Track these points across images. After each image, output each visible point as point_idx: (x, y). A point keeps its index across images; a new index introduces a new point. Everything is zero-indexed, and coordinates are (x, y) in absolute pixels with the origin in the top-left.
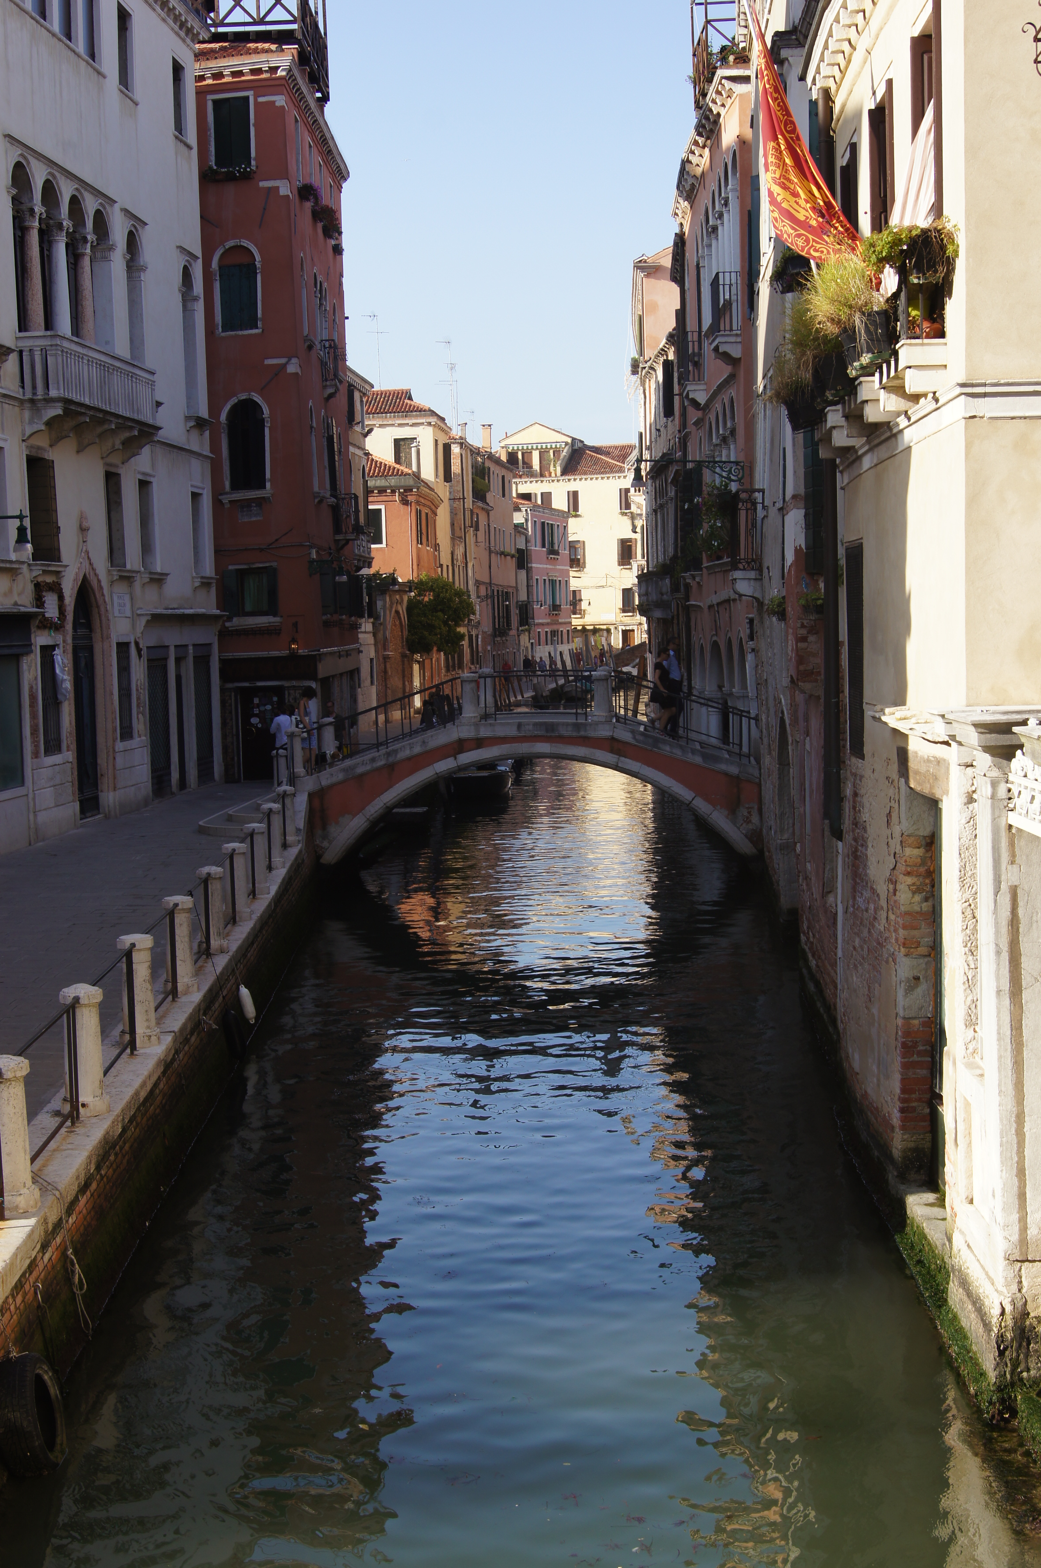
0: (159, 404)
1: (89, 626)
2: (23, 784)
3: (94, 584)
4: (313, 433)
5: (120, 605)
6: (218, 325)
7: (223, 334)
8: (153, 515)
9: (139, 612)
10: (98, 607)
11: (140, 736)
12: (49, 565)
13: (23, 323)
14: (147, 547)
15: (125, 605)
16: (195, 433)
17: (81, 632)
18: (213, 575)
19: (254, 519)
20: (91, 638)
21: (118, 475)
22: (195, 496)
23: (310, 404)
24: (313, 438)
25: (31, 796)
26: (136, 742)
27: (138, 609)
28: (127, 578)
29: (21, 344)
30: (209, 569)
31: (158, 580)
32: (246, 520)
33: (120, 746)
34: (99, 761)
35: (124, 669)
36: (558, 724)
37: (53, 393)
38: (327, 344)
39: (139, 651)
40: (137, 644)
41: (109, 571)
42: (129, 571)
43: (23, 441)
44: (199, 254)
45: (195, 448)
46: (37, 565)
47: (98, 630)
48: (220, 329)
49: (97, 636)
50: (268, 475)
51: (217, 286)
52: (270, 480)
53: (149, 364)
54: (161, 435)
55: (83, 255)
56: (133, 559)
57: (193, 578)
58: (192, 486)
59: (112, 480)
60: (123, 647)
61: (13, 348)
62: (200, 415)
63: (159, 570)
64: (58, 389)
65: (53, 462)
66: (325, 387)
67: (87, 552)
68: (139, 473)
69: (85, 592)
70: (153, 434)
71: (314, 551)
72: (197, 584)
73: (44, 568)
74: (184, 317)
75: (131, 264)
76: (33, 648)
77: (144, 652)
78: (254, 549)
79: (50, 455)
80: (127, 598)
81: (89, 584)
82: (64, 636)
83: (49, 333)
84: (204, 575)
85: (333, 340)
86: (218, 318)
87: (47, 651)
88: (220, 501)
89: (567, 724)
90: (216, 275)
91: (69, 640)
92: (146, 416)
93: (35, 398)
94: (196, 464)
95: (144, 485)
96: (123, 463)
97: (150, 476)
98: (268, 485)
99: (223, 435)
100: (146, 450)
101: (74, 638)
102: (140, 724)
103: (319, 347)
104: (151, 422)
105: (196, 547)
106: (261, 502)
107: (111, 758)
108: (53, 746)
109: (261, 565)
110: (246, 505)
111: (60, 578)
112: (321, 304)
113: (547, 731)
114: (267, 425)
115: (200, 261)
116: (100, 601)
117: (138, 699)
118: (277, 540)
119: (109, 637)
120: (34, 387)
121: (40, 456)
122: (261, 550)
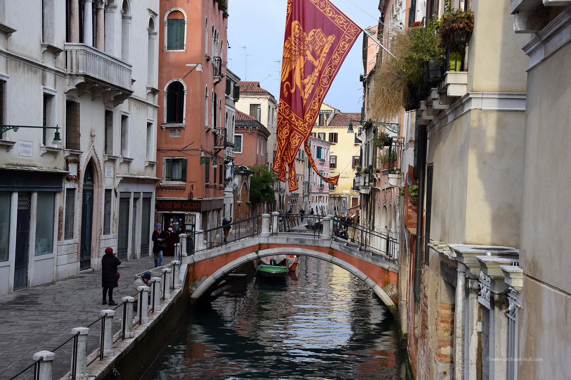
0: (133, 81)
1: (92, 181)
2: (52, 252)
3: (96, 161)
4: (207, 99)
5: (108, 172)
6: (165, 46)
7: (168, 51)
8: (128, 131)
9: (118, 175)
10: (97, 172)
11: (113, 233)
12: (74, 151)
13: (68, 38)
14: (123, 146)
15: (110, 172)
16: (151, 96)
17: (88, 183)
18: (155, 161)
19: (176, 136)
20: (93, 186)
21: (111, 112)
22: (149, 125)
23: (206, 86)
24: (207, 101)
25: (56, 258)
26: (111, 236)
27: (117, 174)
28: (112, 160)
29: (66, 48)
30: (153, 158)
31: (128, 161)
32: (173, 136)
33: (103, 237)
34: (92, 244)
35: (108, 202)
36: (305, 240)
37: (81, 72)
38: (217, 59)
39: (116, 193)
40: (115, 190)
41: (104, 156)
42: (114, 157)
43: (65, 93)
44: (158, 13)
45: (151, 102)
46: (67, 151)
47: (97, 183)
48: (166, 49)
49: (96, 185)
50: (184, 117)
51: (166, 28)
52: (185, 119)
53: (129, 63)
54: (133, 95)
55: (101, 9)
56: (116, 151)
57: (145, 162)
58: (148, 119)
59: (109, 115)
60: (108, 192)
61: (62, 49)
62: (154, 87)
63: (129, 157)
64: (84, 70)
65: (79, 103)
66: (214, 78)
67: (93, 146)
68: (122, 112)
69: (91, 166)
70: (129, 95)
71: (203, 153)
72: (147, 165)
73: (71, 153)
74: (149, 42)
75: (125, 15)
76: (63, 189)
77: (118, 194)
78: (175, 150)
79: (78, 100)
80: (112, 169)
81: (94, 161)
82: (79, 184)
83: (80, 44)
84: (151, 161)
85: (220, 57)
86: (166, 44)
87: (71, 192)
88: (161, 127)
89: (310, 240)
90: (166, 24)
91: (81, 186)
92: (127, 86)
93: (72, 73)
94: (150, 109)
95: (124, 118)
96: (114, 107)
97: (127, 113)
98: (184, 121)
99: (165, 97)
100: (126, 101)
101: (84, 186)
102: (114, 227)
103: (212, 60)
104: (128, 88)
105: (148, 148)
106: (180, 128)
107: (98, 242)
108: (69, 235)
109: (178, 158)
110: (173, 129)
111: (79, 158)
112: (215, 40)
113: (300, 242)
114: (185, 94)
115: (158, 16)
116: (99, 170)
117: (114, 216)
118: (186, 147)
119: (101, 186)
120: (72, 68)
121: (73, 100)
122: (179, 151)
